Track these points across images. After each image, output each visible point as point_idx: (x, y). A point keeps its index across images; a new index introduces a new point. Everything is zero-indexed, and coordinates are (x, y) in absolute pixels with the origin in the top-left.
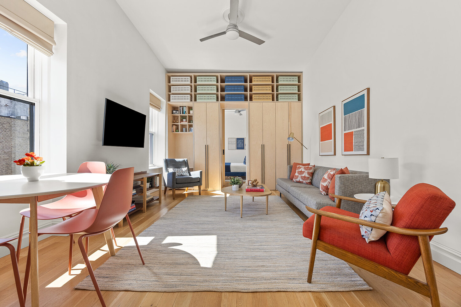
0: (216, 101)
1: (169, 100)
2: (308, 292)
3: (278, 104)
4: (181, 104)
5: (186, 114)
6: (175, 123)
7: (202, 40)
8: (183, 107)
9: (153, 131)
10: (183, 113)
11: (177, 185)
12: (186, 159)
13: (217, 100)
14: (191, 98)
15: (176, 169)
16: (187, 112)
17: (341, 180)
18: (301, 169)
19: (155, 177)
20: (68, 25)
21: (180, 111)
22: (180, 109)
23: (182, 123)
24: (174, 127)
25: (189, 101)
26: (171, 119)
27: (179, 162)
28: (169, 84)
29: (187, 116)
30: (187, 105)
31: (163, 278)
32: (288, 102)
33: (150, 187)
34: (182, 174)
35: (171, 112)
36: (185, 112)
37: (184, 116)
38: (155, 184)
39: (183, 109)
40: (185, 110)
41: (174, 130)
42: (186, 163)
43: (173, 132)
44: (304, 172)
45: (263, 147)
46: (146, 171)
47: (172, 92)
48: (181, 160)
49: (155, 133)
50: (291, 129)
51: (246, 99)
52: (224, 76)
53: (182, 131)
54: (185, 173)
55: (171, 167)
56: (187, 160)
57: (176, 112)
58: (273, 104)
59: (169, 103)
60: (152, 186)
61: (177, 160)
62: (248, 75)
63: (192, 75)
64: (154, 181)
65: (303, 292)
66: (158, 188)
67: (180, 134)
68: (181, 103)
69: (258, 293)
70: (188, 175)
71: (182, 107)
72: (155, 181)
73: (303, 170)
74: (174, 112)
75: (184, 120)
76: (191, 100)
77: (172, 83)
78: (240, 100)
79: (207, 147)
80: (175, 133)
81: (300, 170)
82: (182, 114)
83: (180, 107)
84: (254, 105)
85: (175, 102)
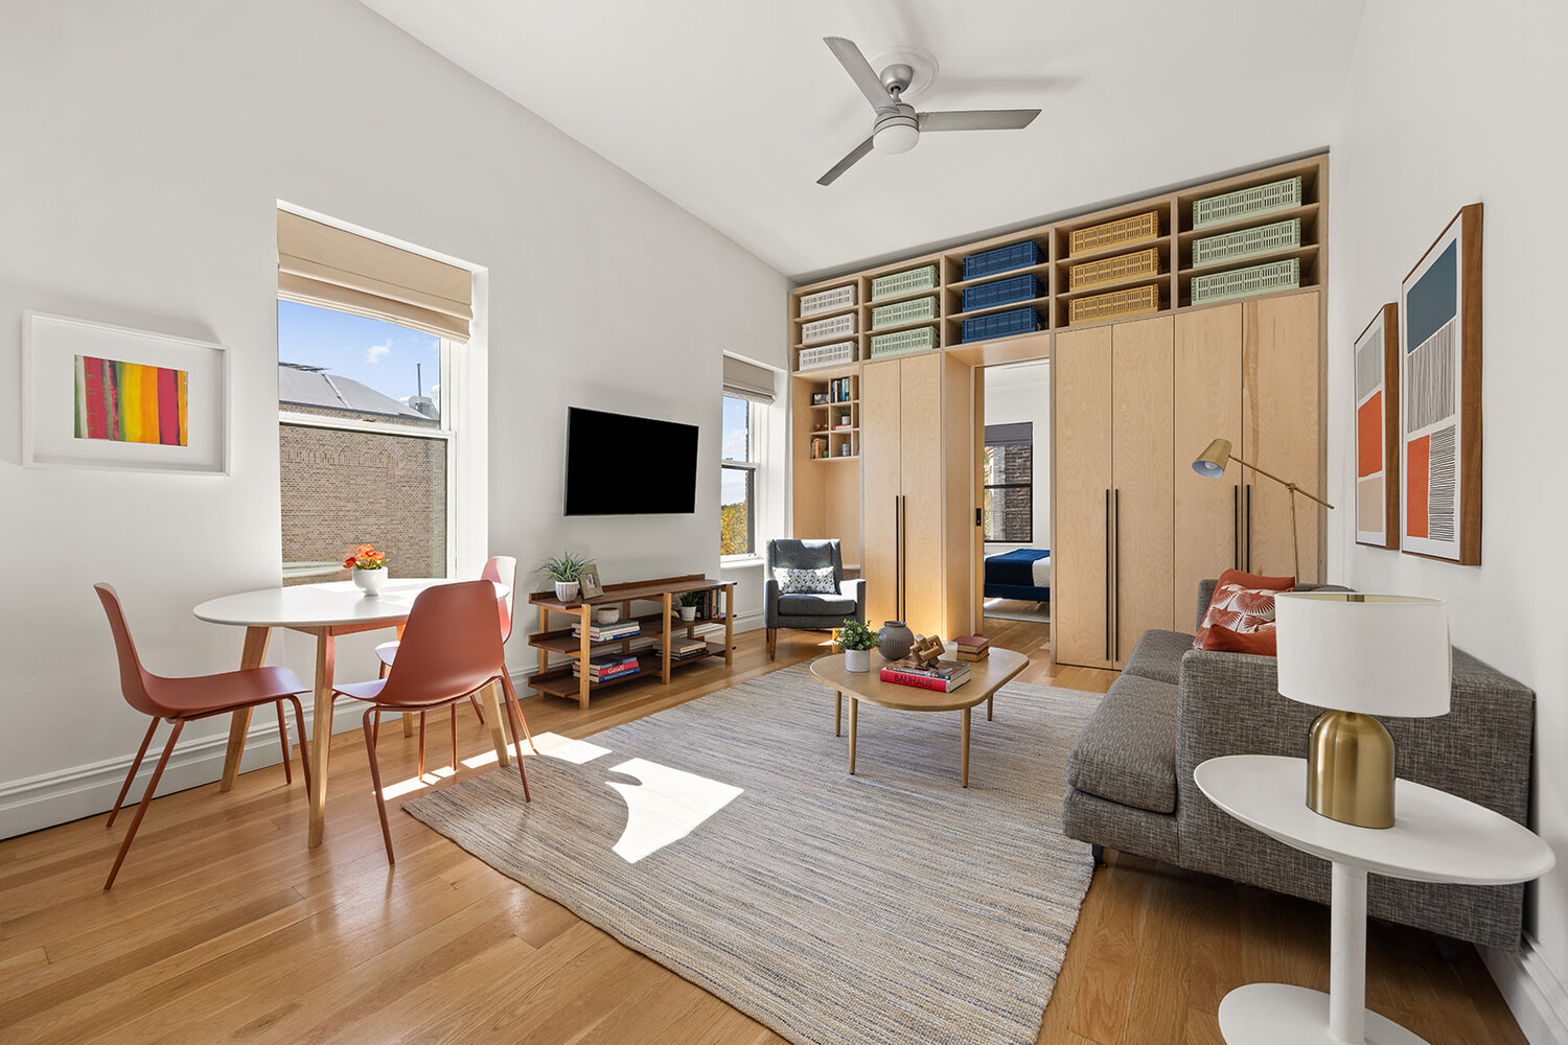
0: (931, 347)
1: (797, 368)
2: (767, 1027)
3: (1186, 319)
4: (836, 374)
5: (849, 400)
6: (819, 430)
7: (825, 180)
8: (840, 380)
9: (757, 461)
10: (840, 400)
11: (781, 617)
12: (837, 541)
13: (937, 345)
14: (857, 349)
15: (795, 570)
16: (851, 395)
17: (1195, 676)
18: (1228, 600)
19: (714, 592)
20: (490, 274)
21: (833, 394)
22: (832, 389)
23: (840, 430)
24: (817, 442)
25: (851, 360)
26: (807, 418)
27: (812, 549)
28: (797, 320)
29: (850, 407)
30: (851, 374)
31: (525, 842)
32: (1242, 302)
33: (696, 618)
34: (812, 585)
35: (807, 399)
36: (847, 394)
37: (843, 408)
38: (714, 612)
39: (840, 386)
40: (844, 389)
41: (817, 453)
42: (832, 555)
43: (814, 457)
44: (1236, 614)
45: (1113, 499)
46: (704, 575)
47: (806, 341)
48: (818, 543)
49: (760, 465)
50: (1255, 417)
51: (1041, 321)
52: (960, 255)
53: (840, 454)
54: (822, 584)
55: (787, 564)
56: (838, 545)
57: (822, 399)
58: (1163, 320)
59: (797, 374)
60: (702, 615)
61: (807, 543)
62: (1050, 231)
63: (858, 277)
64: (710, 605)
65: (753, 1019)
66: (722, 621)
67: (834, 463)
68: (835, 370)
69: (644, 961)
70: (833, 589)
71: (838, 380)
72: (714, 604)
73: (1234, 607)
74: (817, 397)
75: (845, 420)
76: (856, 358)
77: (805, 314)
78: (1020, 329)
79: (901, 504)
80: (821, 462)
81: (1221, 606)
82: (836, 404)
83: (833, 381)
84: (1078, 341)
85: (815, 367)
